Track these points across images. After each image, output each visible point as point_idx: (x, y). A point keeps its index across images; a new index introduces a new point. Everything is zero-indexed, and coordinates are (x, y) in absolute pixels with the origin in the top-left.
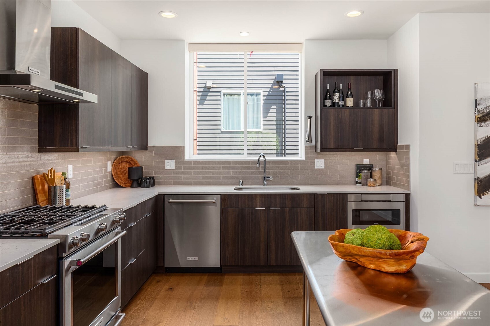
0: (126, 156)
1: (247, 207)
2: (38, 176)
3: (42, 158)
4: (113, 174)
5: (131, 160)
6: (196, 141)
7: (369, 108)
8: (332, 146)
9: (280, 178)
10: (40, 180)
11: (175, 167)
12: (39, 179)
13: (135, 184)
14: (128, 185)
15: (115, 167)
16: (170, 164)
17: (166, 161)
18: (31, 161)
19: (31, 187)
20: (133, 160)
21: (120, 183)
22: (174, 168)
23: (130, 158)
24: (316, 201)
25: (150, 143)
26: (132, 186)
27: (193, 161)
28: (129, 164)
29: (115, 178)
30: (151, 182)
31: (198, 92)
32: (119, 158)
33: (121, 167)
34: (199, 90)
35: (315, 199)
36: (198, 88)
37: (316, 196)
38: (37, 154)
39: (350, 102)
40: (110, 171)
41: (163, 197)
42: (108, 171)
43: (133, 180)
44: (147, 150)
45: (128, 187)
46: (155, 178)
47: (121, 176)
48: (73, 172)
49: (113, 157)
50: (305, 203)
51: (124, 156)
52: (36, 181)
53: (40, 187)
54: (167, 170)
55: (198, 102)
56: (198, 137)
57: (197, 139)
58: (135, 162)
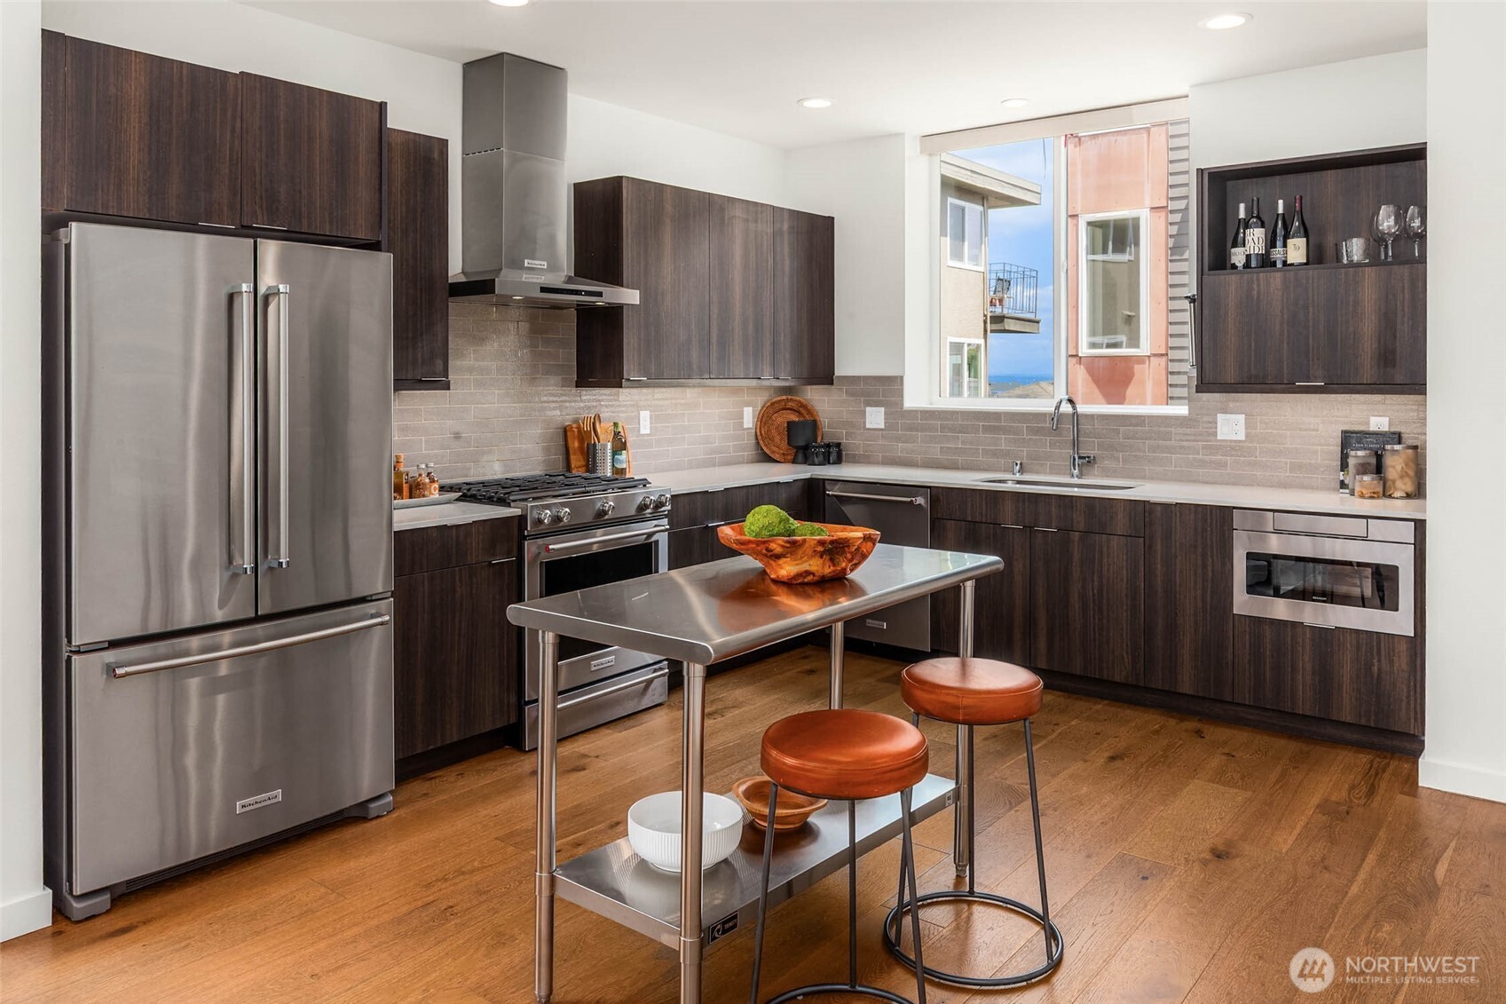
0: (790, 397)
1: (984, 521)
2: (574, 426)
3: (584, 398)
4: (758, 434)
5: (801, 407)
6: (1164, 359)
7: (1359, 265)
8: (1231, 376)
9: (1121, 460)
10: (576, 433)
11: (885, 423)
12: (576, 430)
13: (800, 457)
14: (789, 457)
15: (764, 419)
16: (875, 418)
17: (868, 409)
18: (562, 401)
19: (562, 442)
20: (804, 406)
21: (774, 452)
22: (883, 427)
23: (800, 402)
24: (1147, 520)
25: (841, 369)
26: (794, 462)
27: (921, 412)
28: (797, 414)
29: (761, 442)
30: (833, 453)
31: (1171, 212)
32: (773, 401)
33: (779, 420)
34: (1173, 205)
35: (1147, 514)
36: (1172, 199)
37: (1147, 508)
38: (574, 390)
39: (1296, 251)
40: (751, 426)
41: (821, 483)
42: (745, 427)
43: (798, 448)
44: (832, 384)
45: (789, 462)
46: (841, 447)
47: (777, 439)
48: (651, 423)
49: (761, 400)
50: (1121, 524)
51: (784, 397)
52: (569, 434)
53: (576, 444)
54: (869, 429)
55: (1171, 242)
56: (1171, 348)
57: (1167, 354)
58: (810, 412)
